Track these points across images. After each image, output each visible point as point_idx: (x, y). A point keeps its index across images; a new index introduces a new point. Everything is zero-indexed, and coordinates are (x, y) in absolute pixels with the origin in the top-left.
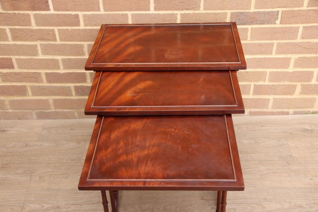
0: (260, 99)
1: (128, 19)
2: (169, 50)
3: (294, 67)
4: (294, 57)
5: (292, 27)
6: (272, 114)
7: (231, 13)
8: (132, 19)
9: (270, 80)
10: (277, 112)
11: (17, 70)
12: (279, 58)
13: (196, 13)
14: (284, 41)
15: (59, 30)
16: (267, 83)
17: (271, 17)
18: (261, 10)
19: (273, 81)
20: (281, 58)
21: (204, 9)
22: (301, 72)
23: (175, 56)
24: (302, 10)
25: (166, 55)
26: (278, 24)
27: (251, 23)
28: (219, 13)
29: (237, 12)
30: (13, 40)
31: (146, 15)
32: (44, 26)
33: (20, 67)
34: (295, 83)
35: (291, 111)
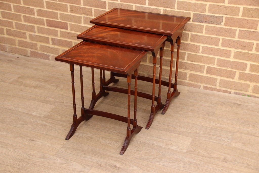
0: (211, 78)
1: (133, 8)
3: (233, 58)
4: (234, 50)
5: (232, 29)
6: (219, 90)
7: (194, 14)
8: (135, 8)
9: (217, 65)
10: (222, 90)
11: (69, 31)
12: (224, 49)
13: (172, 11)
14: (227, 38)
15: (95, 10)
16: (215, 66)
17: (218, 20)
18: (212, 14)
19: (219, 66)
20: (225, 50)
21: (177, 9)
22: (238, 62)
24: (238, 18)
26: (223, 26)
27: (206, 22)
28: (186, 12)
29: (197, 13)
30: (70, 12)
31: (143, 7)
32: (87, 6)
33: (71, 30)
34: (234, 70)
35: (233, 91)
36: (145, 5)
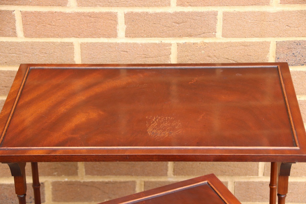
1: (74, 53)
2: (156, 120)
7: (277, 43)
8: (82, 52)
13: (207, 43)
21: (223, 36)
23: (167, 133)
25: (150, 131)
28: (252, 43)
29: (289, 41)
31: (110, 45)
36: (116, 36)
